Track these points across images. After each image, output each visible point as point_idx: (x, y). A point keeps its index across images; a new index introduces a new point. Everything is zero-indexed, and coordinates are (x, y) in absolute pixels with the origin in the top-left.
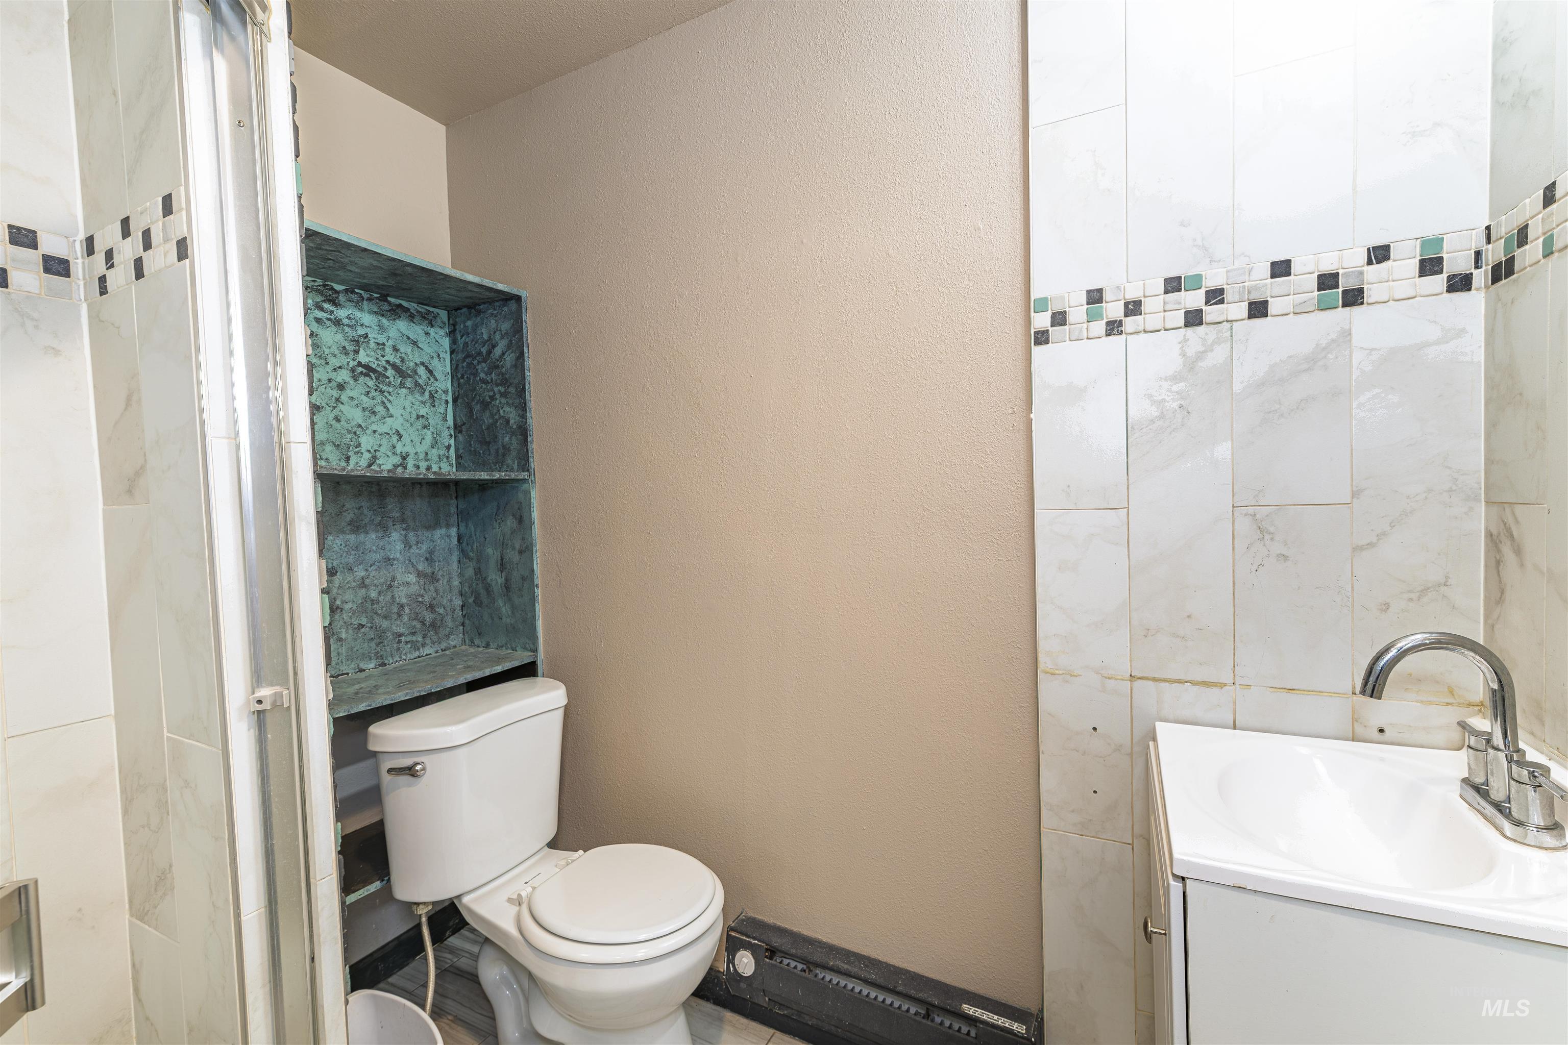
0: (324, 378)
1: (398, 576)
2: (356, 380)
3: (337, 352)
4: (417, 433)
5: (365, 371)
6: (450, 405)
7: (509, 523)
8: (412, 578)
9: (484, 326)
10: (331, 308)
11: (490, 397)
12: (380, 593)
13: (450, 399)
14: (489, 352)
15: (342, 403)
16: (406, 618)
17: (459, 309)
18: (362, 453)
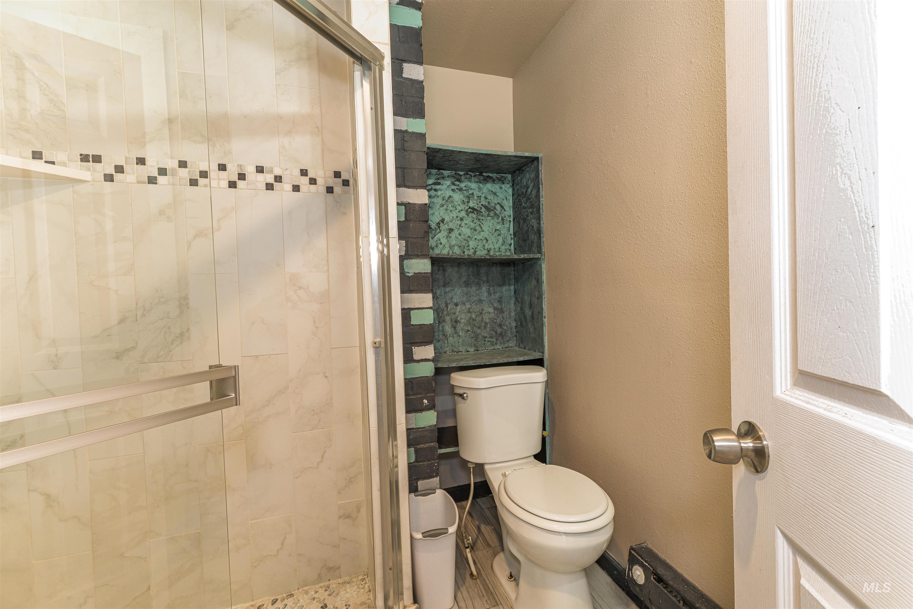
0: (455, 216)
1: (485, 308)
2: (468, 215)
3: (460, 203)
4: (495, 238)
5: (472, 210)
6: (512, 223)
7: (533, 283)
8: (491, 310)
9: (525, 178)
10: (458, 184)
11: (527, 215)
12: (476, 316)
13: (512, 219)
14: (526, 191)
15: (462, 227)
16: (488, 329)
17: (515, 172)
18: (470, 250)
